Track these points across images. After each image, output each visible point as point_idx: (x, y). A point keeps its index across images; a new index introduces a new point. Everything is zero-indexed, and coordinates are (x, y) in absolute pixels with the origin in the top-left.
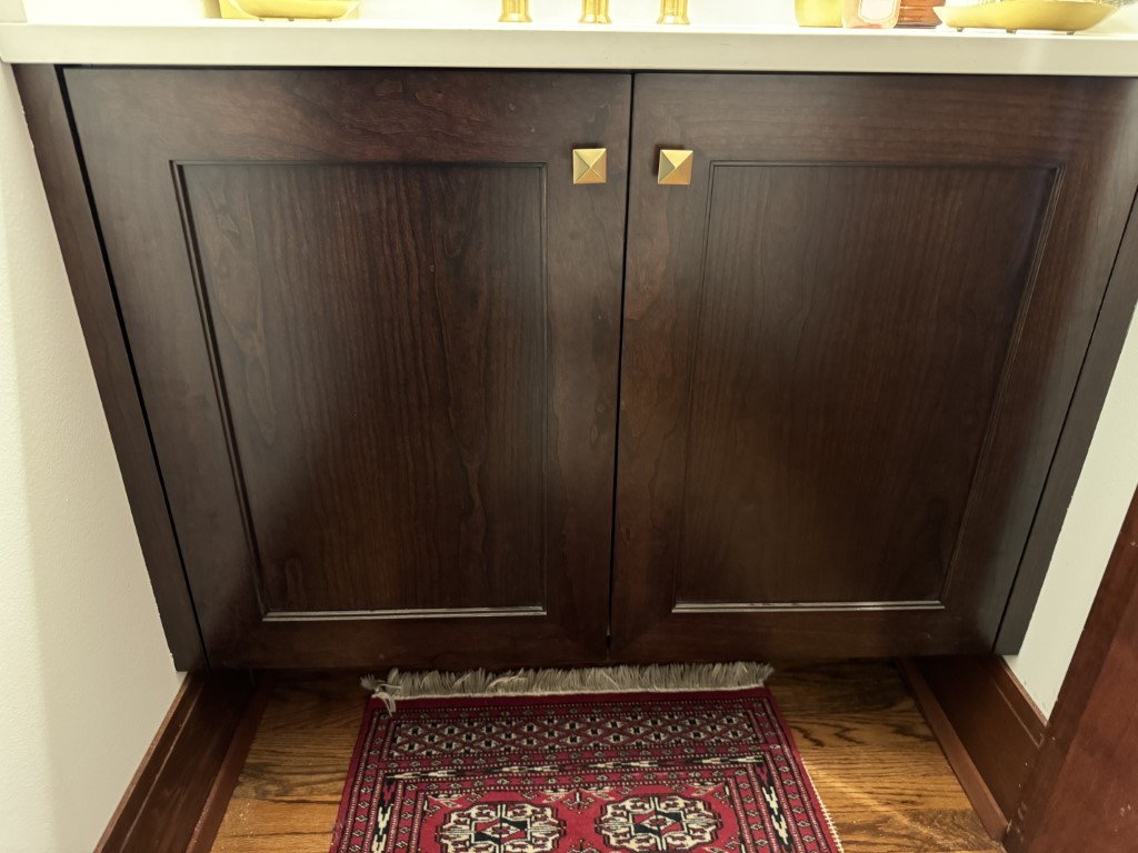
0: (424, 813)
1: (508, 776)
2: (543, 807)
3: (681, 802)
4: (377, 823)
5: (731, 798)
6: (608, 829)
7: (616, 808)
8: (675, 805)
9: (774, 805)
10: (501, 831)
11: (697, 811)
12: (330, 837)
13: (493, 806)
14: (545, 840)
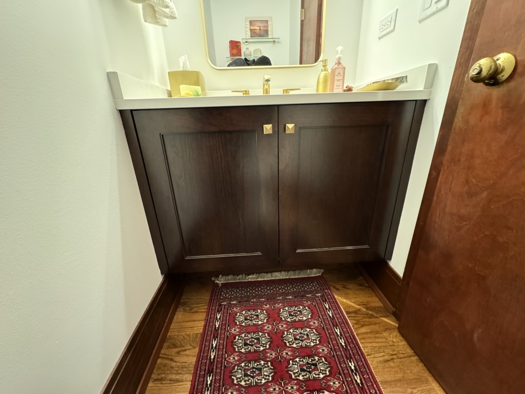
0: (230, 313)
1: (253, 302)
2: (263, 310)
3: (301, 307)
4: (217, 317)
5: (315, 305)
6: (282, 316)
7: (283, 310)
8: (300, 308)
9: (327, 307)
11: (306, 309)
12: (204, 321)
13: (249, 310)
14: (264, 319)
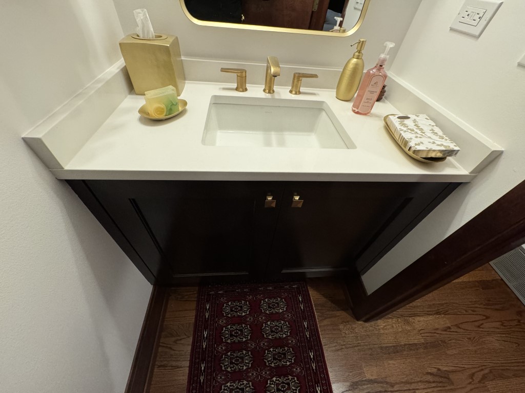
0: (218, 304)
1: (238, 292)
3: (279, 299)
4: (206, 307)
5: (290, 298)
7: (264, 301)
9: (301, 300)
10: (236, 309)
11: (283, 302)
12: (195, 311)
13: (234, 301)
